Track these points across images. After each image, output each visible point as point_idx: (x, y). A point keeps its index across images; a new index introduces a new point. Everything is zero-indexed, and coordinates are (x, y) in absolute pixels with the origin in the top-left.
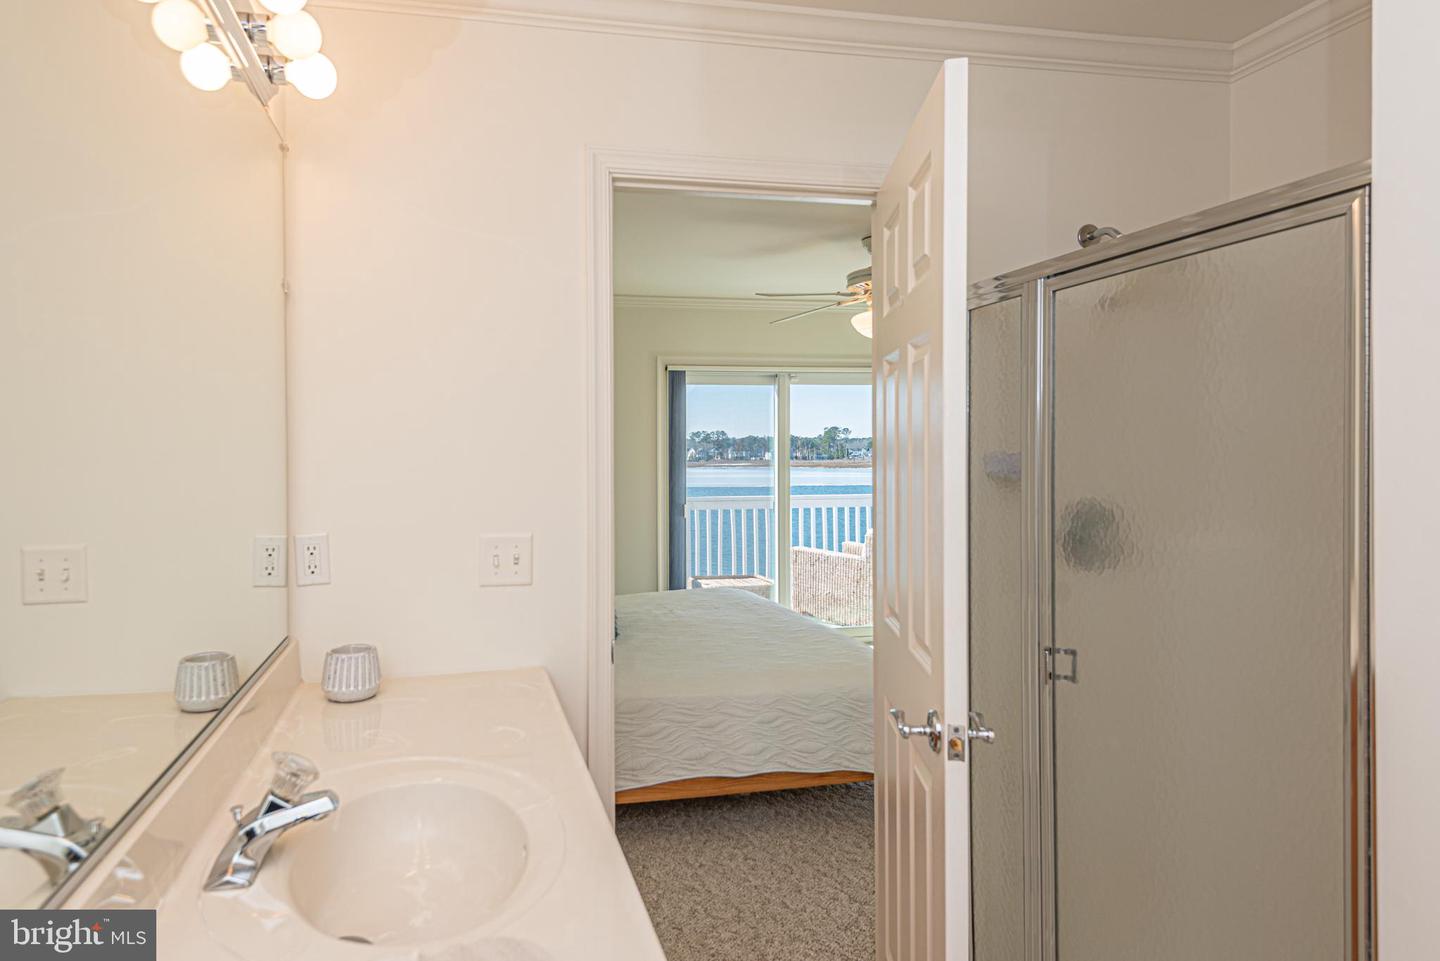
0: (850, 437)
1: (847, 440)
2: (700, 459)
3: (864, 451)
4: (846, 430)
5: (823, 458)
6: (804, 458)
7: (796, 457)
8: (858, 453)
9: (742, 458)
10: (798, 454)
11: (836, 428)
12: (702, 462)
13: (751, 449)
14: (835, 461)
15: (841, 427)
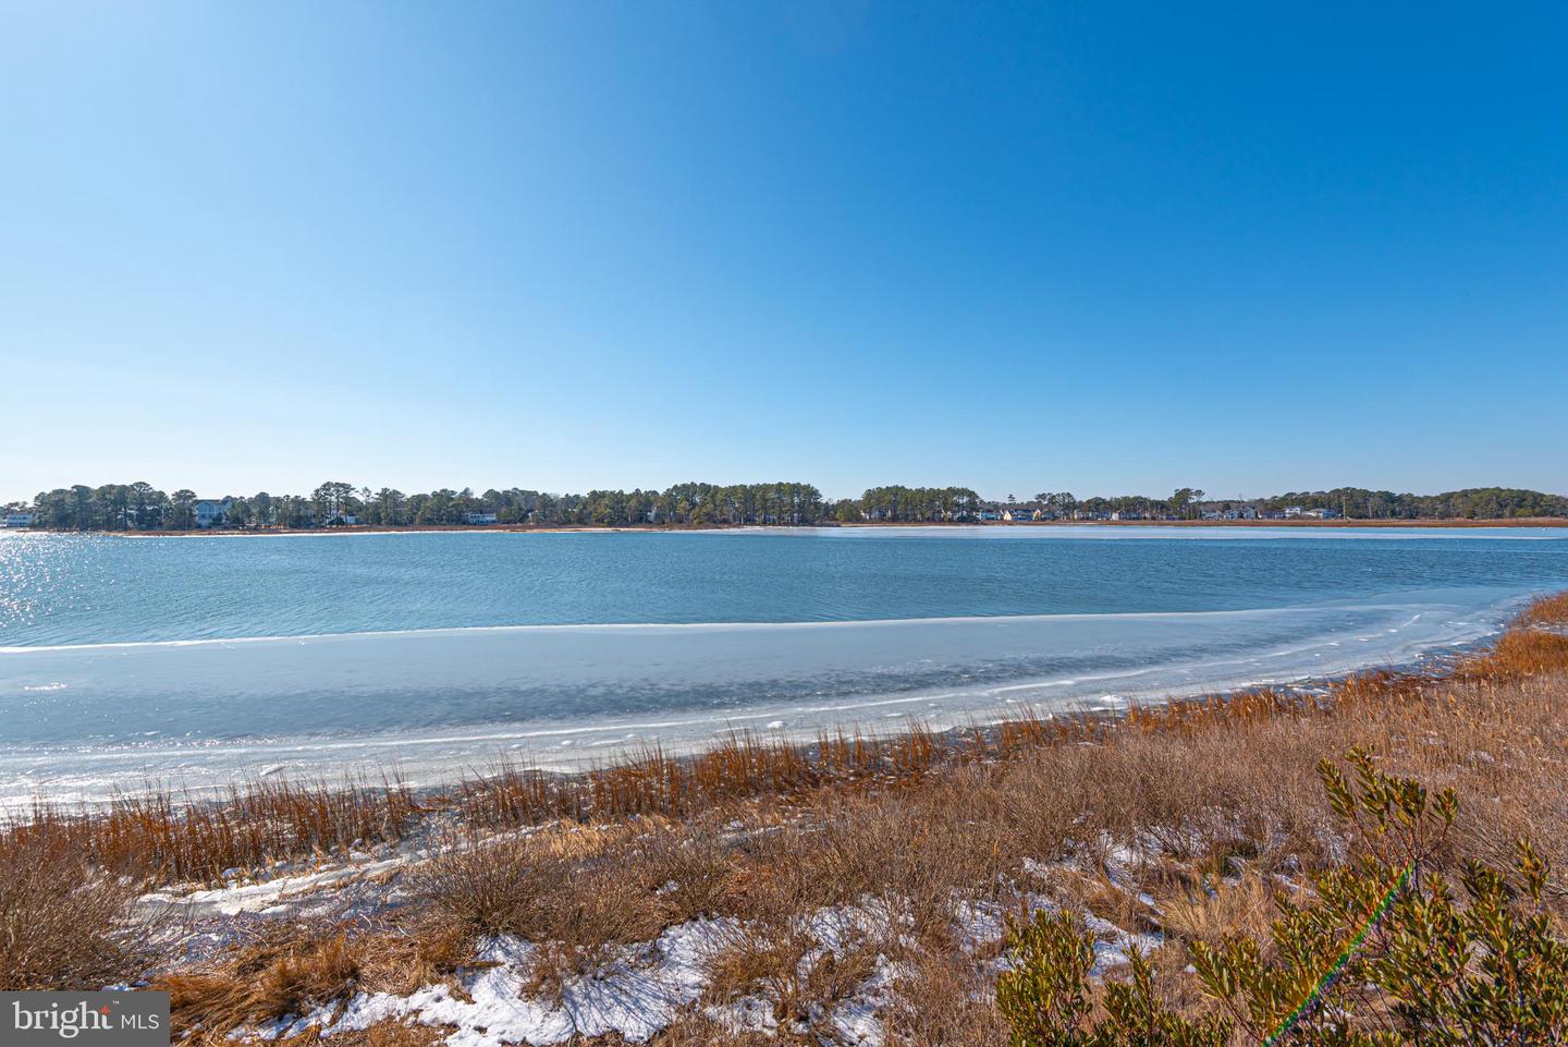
0: (1204, 499)
1: (1200, 503)
2: (1045, 519)
3: (1218, 512)
4: (1199, 493)
5: (1174, 519)
6: (1153, 518)
7: (1145, 518)
8: (1213, 515)
9: (1088, 519)
10: (1147, 515)
11: (1189, 490)
12: (1047, 522)
13: (1098, 510)
14: (1187, 521)
15: (1194, 488)
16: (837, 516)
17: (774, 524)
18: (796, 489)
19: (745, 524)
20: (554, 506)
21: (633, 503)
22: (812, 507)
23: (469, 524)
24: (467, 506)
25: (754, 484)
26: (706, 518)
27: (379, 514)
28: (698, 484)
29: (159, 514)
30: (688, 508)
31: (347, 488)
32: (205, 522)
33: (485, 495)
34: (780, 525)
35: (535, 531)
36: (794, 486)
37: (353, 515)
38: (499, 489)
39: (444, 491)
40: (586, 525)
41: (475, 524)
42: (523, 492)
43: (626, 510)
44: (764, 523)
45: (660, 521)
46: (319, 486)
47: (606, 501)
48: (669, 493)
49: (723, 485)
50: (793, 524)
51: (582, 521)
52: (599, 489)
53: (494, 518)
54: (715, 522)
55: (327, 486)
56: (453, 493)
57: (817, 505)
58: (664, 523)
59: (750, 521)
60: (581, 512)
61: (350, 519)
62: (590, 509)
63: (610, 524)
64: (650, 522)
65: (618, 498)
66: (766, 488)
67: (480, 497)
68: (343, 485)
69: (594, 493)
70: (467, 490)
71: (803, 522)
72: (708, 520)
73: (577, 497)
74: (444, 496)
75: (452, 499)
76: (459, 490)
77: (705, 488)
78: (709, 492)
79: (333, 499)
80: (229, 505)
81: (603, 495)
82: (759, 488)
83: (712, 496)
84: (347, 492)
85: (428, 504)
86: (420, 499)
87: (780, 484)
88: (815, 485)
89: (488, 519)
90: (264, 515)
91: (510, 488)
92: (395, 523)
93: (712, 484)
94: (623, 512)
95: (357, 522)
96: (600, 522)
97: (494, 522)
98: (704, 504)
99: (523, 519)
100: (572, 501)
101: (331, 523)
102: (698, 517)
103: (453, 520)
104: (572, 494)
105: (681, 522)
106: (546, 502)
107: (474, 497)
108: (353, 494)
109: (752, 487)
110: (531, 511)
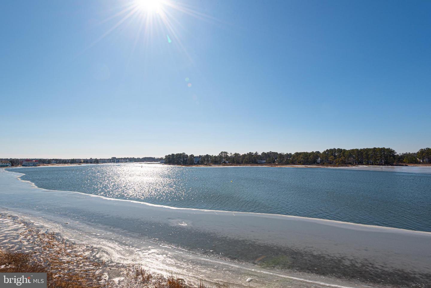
16: (404, 161)
17: (372, 164)
18: (383, 150)
19: (358, 164)
20: (283, 157)
21: (311, 156)
22: (392, 158)
23: (258, 163)
24: (257, 158)
25: (362, 148)
26: (342, 162)
27: (234, 160)
28: (337, 149)
29: (187, 160)
30: (333, 158)
31: (226, 153)
32: (196, 163)
33: (262, 154)
34: (376, 165)
35: (279, 166)
36: (381, 148)
37: (228, 161)
38: (266, 152)
39: (250, 153)
40: (294, 164)
41: (260, 163)
42: (273, 153)
43: (309, 159)
44: (367, 164)
45: (322, 163)
46: (220, 153)
47: (301, 156)
48: (324, 152)
49: (348, 149)
50: (382, 165)
51: (293, 163)
52: (299, 151)
53: (265, 162)
54: (346, 164)
55: (222, 153)
56: (253, 153)
57: (394, 156)
58: (324, 164)
59: (361, 163)
60: (293, 160)
61: (227, 162)
62: (296, 158)
63: (303, 164)
64: (318, 163)
65: (306, 155)
66: (367, 150)
67: (260, 155)
68: (225, 152)
69: (297, 153)
70: (256, 152)
71: (387, 163)
72: (342, 163)
73: (290, 154)
74: (250, 154)
75: (253, 156)
76: (254, 152)
77: (340, 151)
78: (341, 152)
79: (223, 156)
80: (201, 158)
81: (300, 154)
82: (364, 150)
83: (343, 153)
84: (226, 154)
85: (247, 157)
86: (244, 156)
87: (375, 148)
88: (392, 148)
89: (263, 162)
90: (208, 161)
91: (269, 151)
92: (238, 163)
93: (343, 149)
94: (308, 160)
95: (229, 163)
96: (300, 163)
97: (265, 163)
98: (340, 157)
99: (274, 162)
100: (289, 155)
101: (223, 163)
102: (338, 162)
103: (253, 162)
104: (289, 153)
105: (331, 164)
106: (281, 156)
107: (259, 154)
108: (228, 154)
109: (361, 150)
110: (276, 159)
